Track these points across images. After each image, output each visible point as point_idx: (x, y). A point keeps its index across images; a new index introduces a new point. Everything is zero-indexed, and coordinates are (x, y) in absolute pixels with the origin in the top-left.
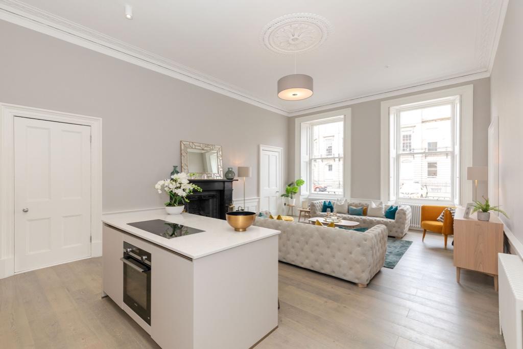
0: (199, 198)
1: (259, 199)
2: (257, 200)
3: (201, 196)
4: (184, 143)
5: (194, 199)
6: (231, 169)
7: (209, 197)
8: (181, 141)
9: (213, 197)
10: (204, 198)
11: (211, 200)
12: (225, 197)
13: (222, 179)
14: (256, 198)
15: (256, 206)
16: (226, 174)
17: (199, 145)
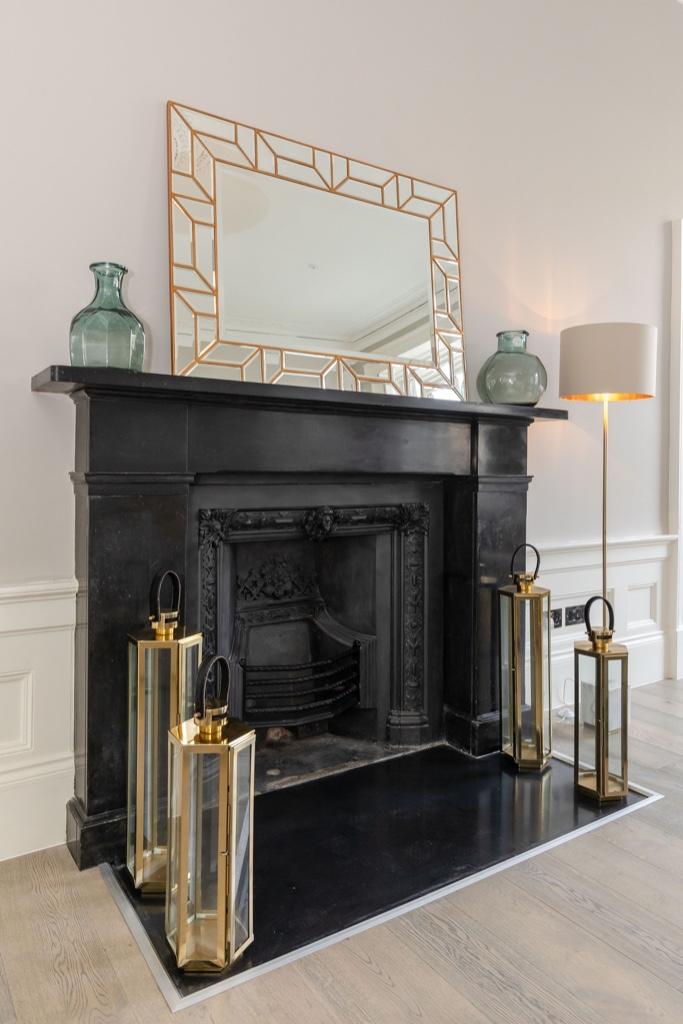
0: (300, 524)
1: (672, 545)
2: (661, 552)
3: (318, 510)
4: (199, 122)
5: (268, 533)
6: (517, 342)
7: (370, 520)
8: (170, 104)
9: (399, 520)
10: (339, 530)
11: (383, 546)
12: (481, 527)
13: (455, 398)
14: (651, 536)
15: (653, 588)
16: (484, 379)
17: (305, 155)
